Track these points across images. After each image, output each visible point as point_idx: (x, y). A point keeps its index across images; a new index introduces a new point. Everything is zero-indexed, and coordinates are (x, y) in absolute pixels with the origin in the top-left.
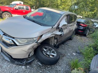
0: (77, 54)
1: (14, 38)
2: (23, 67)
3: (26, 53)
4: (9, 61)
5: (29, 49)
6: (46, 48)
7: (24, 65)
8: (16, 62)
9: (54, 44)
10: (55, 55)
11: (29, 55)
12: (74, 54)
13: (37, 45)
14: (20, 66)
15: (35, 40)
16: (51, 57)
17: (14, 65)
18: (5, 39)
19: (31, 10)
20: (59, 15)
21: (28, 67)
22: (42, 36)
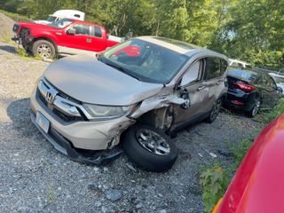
1: (81, 103)
2: (96, 169)
3: (104, 137)
4: (66, 153)
5: (112, 130)
6: (146, 135)
7: (98, 166)
8: (80, 157)
9: (165, 126)
10: (167, 151)
11: (110, 144)
12: (212, 154)
13: (129, 123)
14: (88, 167)
15: (125, 112)
16: (157, 153)
17: (76, 164)
18: (59, 103)
19: (107, 37)
20: (182, 59)
21: (105, 169)
22: (140, 103)
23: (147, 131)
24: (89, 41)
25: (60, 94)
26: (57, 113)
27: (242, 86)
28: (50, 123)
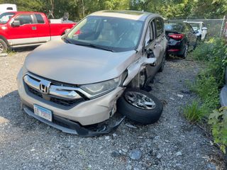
0: (187, 95)
2: (107, 138)
3: (107, 109)
4: (76, 133)
5: (111, 101)
7: (107, 134)
8: (90, 132)
9: (141, 85)
10: (152, 103)
11: (111, 114)
12: (179, 95)
13: (122, 91)
14: (100, 138)
15: (117, 83)
16: (149, 108)
19: (49, 22)
21: (114, 135)
23: (131, 93)
24: (34, 28)
25: (54, 83)
26: (56, 101)
27: (174, 36)
28: (52, 112)
